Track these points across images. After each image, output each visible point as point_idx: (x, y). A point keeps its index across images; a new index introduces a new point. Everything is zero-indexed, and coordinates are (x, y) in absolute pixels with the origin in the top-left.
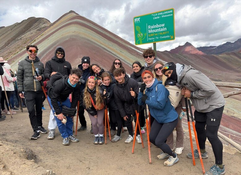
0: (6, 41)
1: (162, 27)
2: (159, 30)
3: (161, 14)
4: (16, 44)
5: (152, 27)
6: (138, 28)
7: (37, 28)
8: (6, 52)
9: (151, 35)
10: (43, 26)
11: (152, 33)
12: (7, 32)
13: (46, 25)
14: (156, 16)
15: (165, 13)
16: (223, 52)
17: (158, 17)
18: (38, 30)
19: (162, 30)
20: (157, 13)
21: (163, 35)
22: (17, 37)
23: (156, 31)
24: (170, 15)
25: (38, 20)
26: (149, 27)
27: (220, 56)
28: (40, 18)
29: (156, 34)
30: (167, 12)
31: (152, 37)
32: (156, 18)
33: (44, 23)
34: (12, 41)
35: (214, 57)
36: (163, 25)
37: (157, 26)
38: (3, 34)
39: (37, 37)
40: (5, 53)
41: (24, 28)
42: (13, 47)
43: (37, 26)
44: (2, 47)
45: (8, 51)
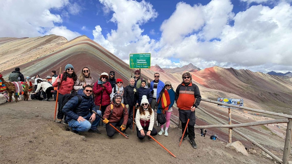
0: (29, 48)
1: (144, 61)
2: (143, 62)
3: (144, 55)
4: (37, 51)
5: (139, 60)
6: (132, 60)
7: (56, 42)
8: (28, 56)
9: (139, 64)
10: (62, 41)
11: (139, 63)
12: (30, 42)
13: (64, 41)
14: (142, 55)
15: (146, 54)
16: (175, 72)
17: (143, 56)
18: (57, 44)
19: (144, 63)
20: (142, 54)
21: (145, 65)
22: (38, 47)
23: (141, 63)
24: (149, 56)
25: (58, 37)
26: (138, 60)
27: (174, 75)
28: (60, 36)
29: (141, 64)
30: (147, 54)
31: (138, 65)
32: (141, 56)
33: (62, 40)
34: (33, 49)
35: (170, 74)
36: (145, 60)
37: (142, 60)
38: (26, 43)
39: (56, 48)
40: (26, 57)
41: (46, 41)
42: (34, 53)
43: (56, 41)
44: (24, 52)
45: (30, 56)
